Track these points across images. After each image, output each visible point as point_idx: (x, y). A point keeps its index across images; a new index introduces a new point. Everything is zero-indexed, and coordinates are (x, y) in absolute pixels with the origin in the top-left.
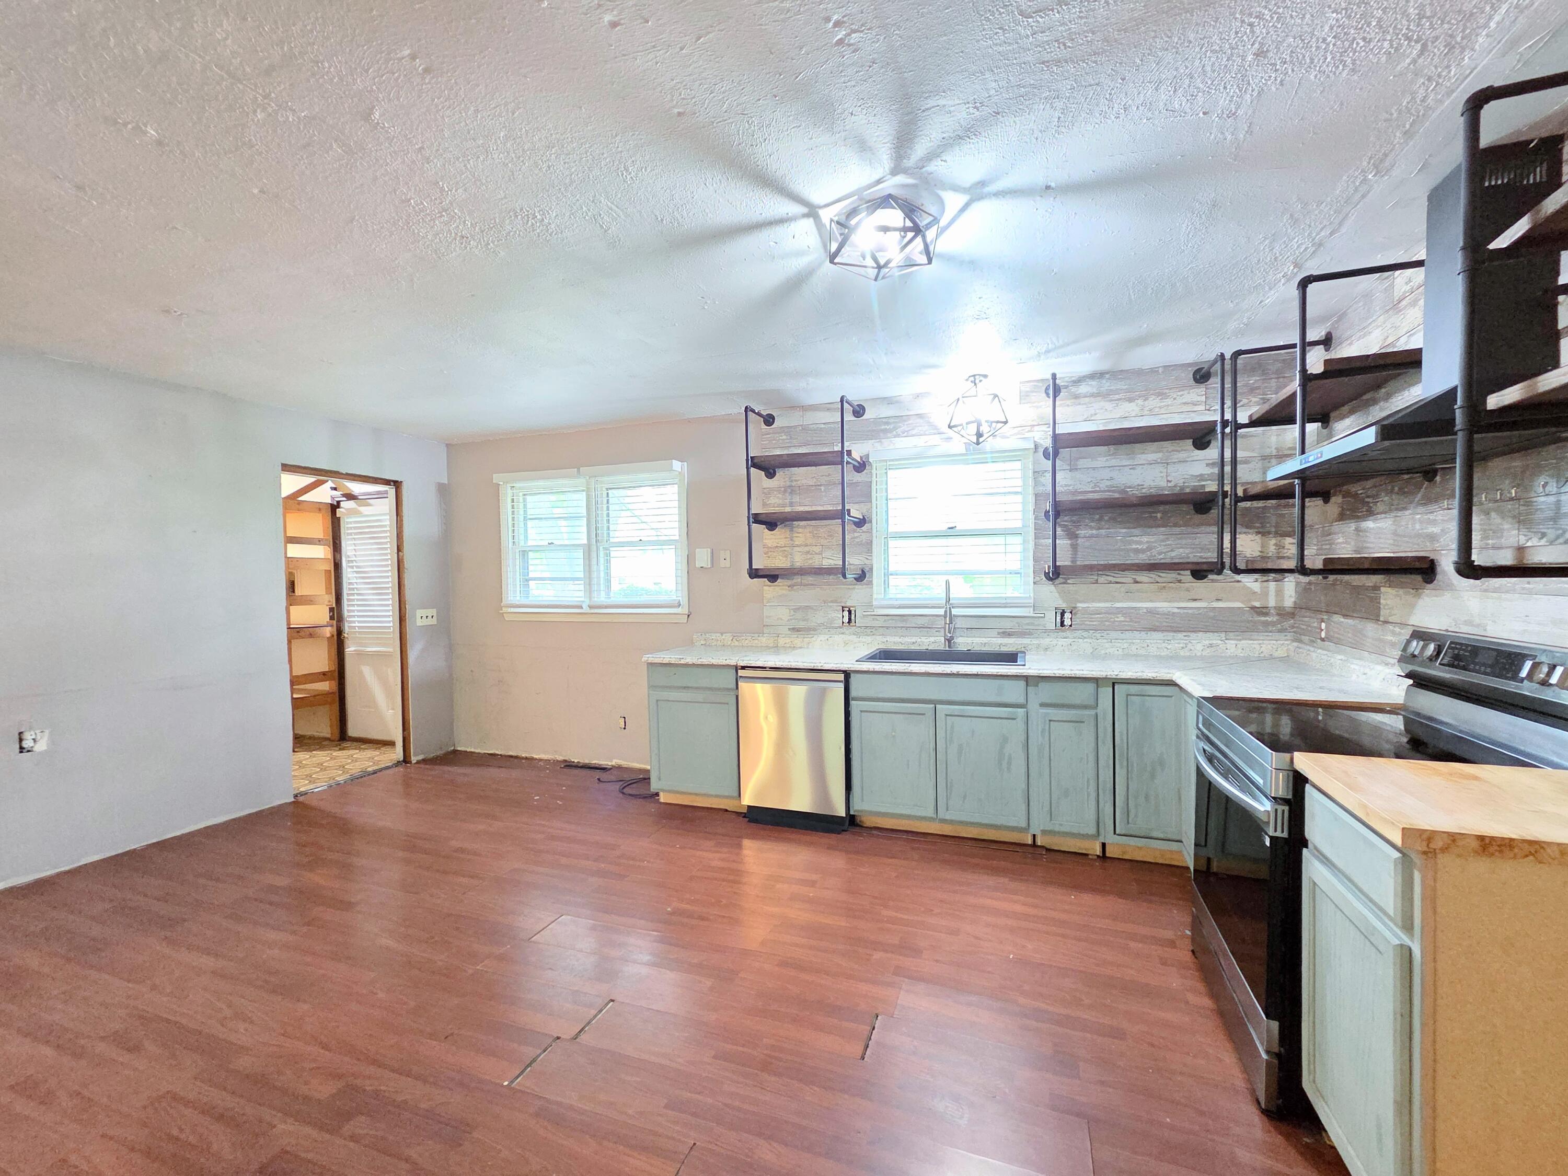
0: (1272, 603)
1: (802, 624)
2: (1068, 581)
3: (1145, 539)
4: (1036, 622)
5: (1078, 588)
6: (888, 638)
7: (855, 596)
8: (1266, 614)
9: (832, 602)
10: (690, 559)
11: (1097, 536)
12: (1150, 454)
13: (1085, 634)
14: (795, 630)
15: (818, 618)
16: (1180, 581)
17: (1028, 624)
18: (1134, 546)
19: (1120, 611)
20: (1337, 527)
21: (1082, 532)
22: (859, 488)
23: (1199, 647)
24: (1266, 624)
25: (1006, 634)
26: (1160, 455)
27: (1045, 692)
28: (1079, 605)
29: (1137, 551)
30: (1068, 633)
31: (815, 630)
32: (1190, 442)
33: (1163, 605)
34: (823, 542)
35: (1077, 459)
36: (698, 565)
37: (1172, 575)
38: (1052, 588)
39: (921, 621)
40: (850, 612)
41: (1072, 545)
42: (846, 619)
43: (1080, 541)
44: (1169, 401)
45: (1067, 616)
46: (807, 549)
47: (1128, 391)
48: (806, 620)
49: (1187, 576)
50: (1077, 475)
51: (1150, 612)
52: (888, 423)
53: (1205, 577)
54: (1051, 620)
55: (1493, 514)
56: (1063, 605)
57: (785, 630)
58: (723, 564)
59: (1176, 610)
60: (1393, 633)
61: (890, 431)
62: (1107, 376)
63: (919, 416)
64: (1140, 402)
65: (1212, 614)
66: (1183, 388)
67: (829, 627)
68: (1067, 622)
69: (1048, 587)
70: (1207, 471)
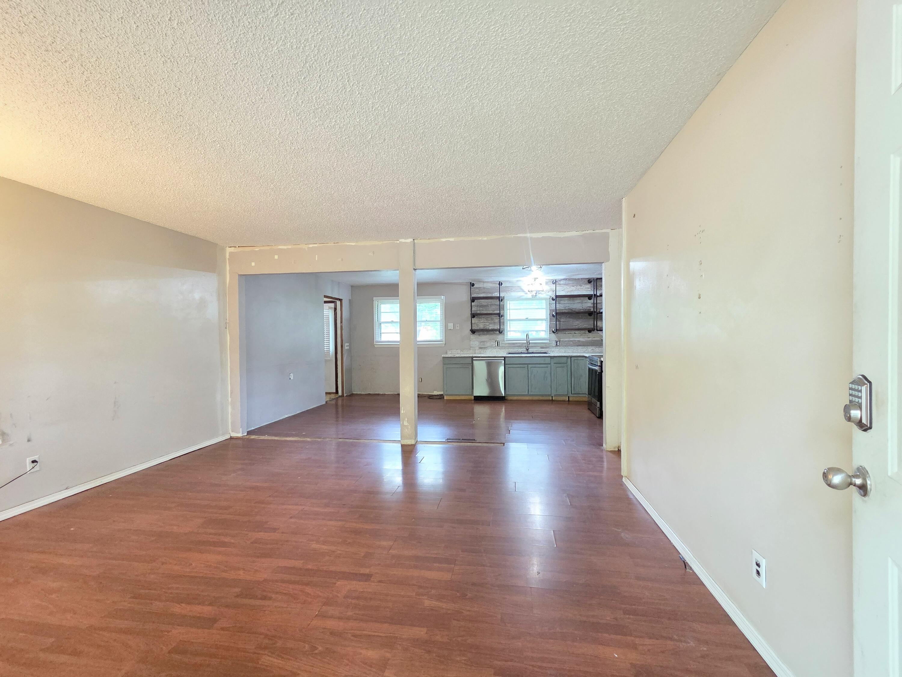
1: (483, 346)
2: (558, 333)
3: (577, 322)
4: (550, 344)
5: (561, 335)
6: (509, 350)
7: (499, 337)
9: (492, 339)
10: (446, 326)
11: (565, 321)
12: (578, 300)
13: (563, 347)
14: (480, 348)
15: (488, 344)
16: (585, 333)
17: (548, 344)
18: (575, 324)
19: (571, 341)
21: (562, 320)
22: (501, 307)
23: (590, 350)
25: (542, 348)
26: (580, 301)
27: (555, 360)
28: (561, 340)
29: (575, 325)
30: (558, 347)
31: (487, 348)
32: (587, 298)
33: (581, 339)
34: (489, 322)
35: (560, 301)
36: (448, 328)
37: (583, 332)
38: (554, 335)
39: (519, 345)
40: (497, 342)
41: (559, 323)
42: (497, 344)
43: (561, 323)
44: (582, 287)
45: (558, 342)
46: (485, 324)
47: (573, 284)
48: (484, 345)
49: (587, 332)
50: (560, 305)
51: (579, 341)
52: (509, 288)
53: (591, 332)
54: (554, 344)
56: (557, 340)
58: (457, 328)
59: (584, 341)
61: (510, 290)
62: (567, 280)
63: (519, 287)
64: (575, 287)
65: (593, 341)
66: (586, 284)
67: (491, 347)
68: (558, 344)
69: (553, 335)
70: (591, 305)
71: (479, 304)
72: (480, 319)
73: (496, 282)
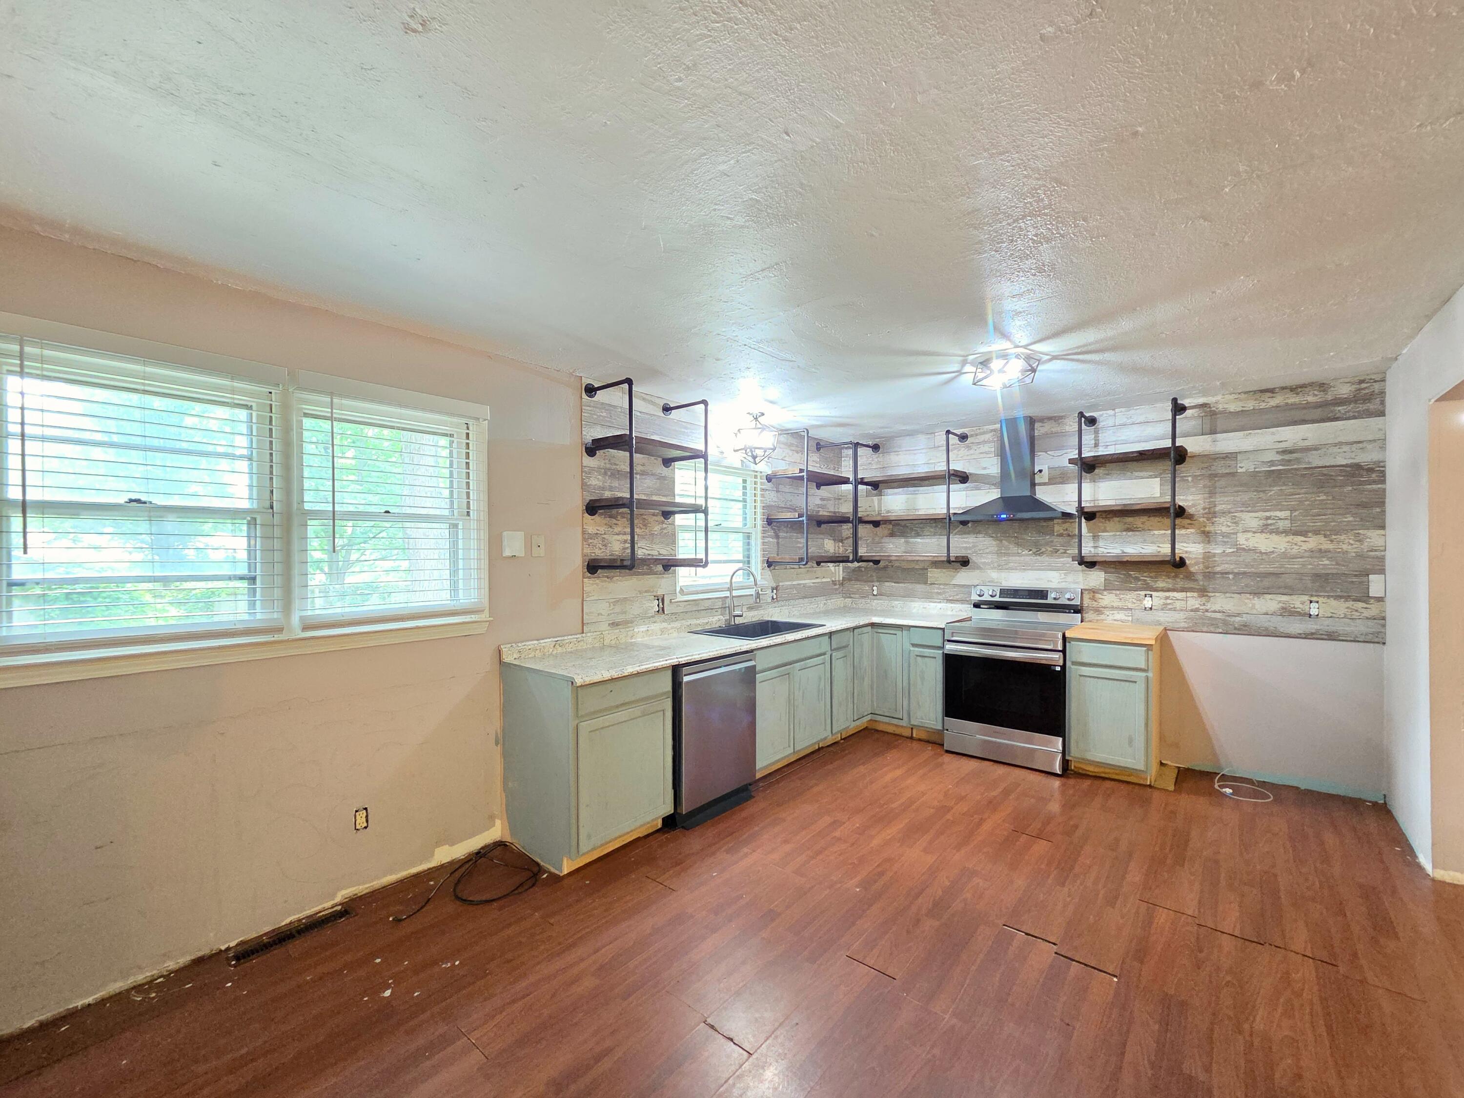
0: (837, 579)
1: (620, 618)
2: (776, 568)
4: (764, 597)
5: (779, 571)
6: (690, 622)
7: (661, 584)
8: (835, 584)
9: (646, 592)
10: (494, 543)
11: (789, 540)
13: (783, 603)
14: (614, 625)
15: (635, 609)
16: (813, 567)
19: (794, 587)
20: (887, 540)
21: (781, 534)
22: (666, 482)
24: (836, 589)
25: (751, 608)
27: (836, 641)
28: (781, 584)
30: (776, 605)
31: (632, 622)
32: (815, 484)
33: (808, 582)
34: (637, 531)
36: (507, 553)
37: (810, 564)
38: (769, 573)
39: (707, 604)
40: (660, 601)
41: (777, 543)
42: (657, 607)
43: (780, 540)
45: (775, 591)
46: (624, 538)
47: (797, 446)
48: (625, 613)
49: (814, 564)
51: (805, 586)
53: (820, 565)
54: (769, 594)
55: (1004, 542)
56: (774, 584)
57: (604, 626)
58: (536, 552)
59: (812, 585)
60: (938, 588)
65: (823, 586)
66: (813, 451)
67: (644, 618)
68: (775, 596)
70: (819, 502)
71: (608, 466)
72: (614, 521)
73: (657, 401)
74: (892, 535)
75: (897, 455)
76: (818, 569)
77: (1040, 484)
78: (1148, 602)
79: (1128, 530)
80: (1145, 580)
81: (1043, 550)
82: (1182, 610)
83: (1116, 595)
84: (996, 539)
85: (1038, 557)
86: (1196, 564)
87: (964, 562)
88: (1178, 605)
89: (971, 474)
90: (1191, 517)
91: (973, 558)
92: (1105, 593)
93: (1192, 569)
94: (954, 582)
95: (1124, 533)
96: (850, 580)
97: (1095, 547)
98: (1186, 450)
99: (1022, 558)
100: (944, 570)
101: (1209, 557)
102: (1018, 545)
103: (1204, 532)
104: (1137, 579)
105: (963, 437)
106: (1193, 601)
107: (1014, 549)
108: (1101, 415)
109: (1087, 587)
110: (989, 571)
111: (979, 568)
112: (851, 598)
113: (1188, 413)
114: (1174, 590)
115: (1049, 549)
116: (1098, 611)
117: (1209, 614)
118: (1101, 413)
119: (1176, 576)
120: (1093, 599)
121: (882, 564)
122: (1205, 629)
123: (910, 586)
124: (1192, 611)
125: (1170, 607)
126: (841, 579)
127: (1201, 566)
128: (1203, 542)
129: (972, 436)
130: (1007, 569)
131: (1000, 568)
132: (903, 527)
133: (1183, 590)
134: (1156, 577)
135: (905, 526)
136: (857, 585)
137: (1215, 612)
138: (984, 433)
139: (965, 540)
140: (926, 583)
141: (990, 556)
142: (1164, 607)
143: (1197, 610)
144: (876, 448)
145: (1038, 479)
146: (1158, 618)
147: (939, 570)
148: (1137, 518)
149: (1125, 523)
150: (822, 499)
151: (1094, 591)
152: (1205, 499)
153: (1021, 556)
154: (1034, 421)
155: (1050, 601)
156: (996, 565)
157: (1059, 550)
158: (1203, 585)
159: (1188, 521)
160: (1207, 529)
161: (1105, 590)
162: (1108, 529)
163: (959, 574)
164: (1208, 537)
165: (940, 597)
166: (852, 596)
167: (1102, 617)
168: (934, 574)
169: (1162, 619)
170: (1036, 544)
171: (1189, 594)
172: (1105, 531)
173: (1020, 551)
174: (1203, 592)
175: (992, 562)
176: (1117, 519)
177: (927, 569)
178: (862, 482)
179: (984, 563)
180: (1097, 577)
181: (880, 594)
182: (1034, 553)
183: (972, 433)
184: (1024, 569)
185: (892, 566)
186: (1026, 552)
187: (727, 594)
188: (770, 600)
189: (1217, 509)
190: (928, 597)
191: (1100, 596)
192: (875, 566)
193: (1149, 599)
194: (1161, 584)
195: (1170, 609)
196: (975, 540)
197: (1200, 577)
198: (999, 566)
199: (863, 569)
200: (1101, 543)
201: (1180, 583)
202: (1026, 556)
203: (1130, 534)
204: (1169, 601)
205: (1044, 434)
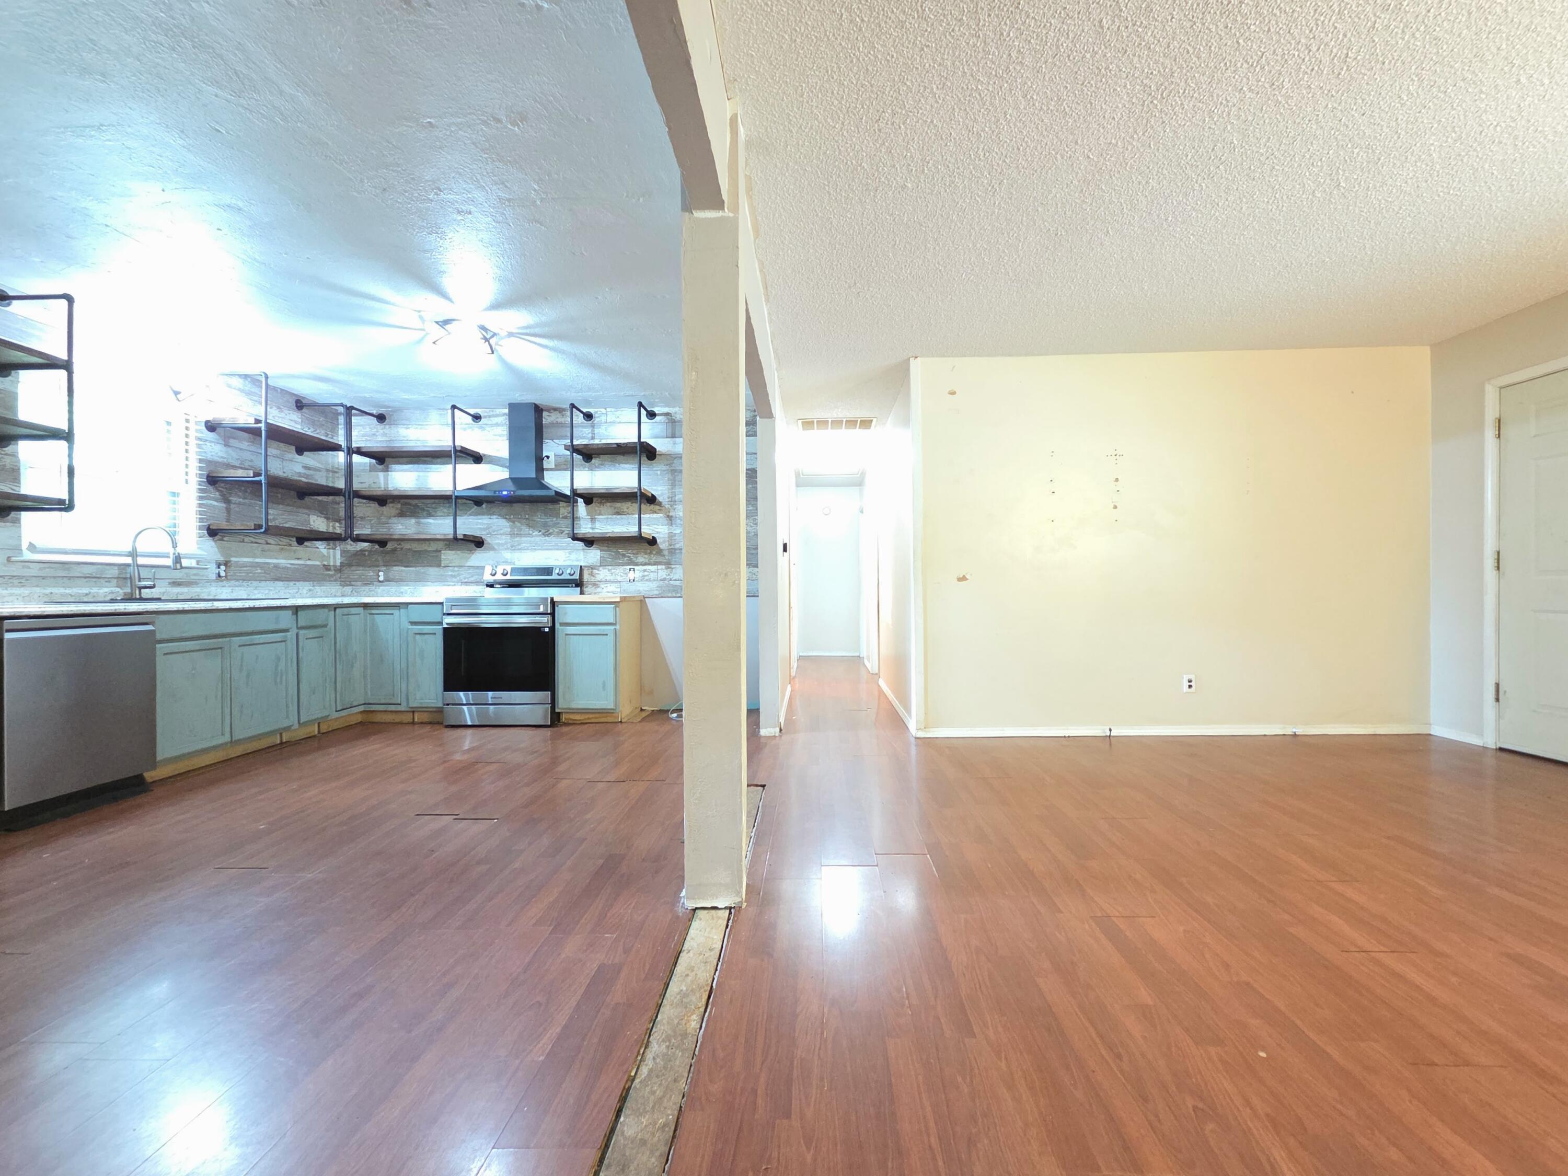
0: (332, 564)
2: (225, 539)
4: (202, 572)
5: (231, 544)
8: (329, 570)
11: (244, 504)
13: (237, 583)
16: (290, 545)
17: (195, 575)
18: (267, 516)
19: (258, 565)
21: (232, 498)
24: (331, 576)
25: (175, 584)
26: (282, 451)
28: (233, 559)
29: (268, 520)
30: (225, 583)
32: (294, 448)
33: (282, 562)
37: (285, 541)
38: (212, 543)
41: (226, 508)
43: (232, 506)
44: (283, 415)
45: (223, 566)
49: (294, 541)
50: (230, 450)
51: (276, 566)
53: (303, 544)
54: (212, 570)
55: (516, 523)
56: (220, 559)
59: (289, 566)
62: (249, 379)
65: (306, 569)
66: (290, 407)
68: (223, 573)
69: (210, 543)
70: (302, 471)
74: (402, 514)
75: (407, 428)
76: (300, 549)
77: (548, 470)
78: (631, 575)
79: (618, 513)
80: (629, 557)
81: (551, 531)
82: (654, 580)
83: (609, 570)
84: (509, 520)
85: (547, 538)
86: (664, 542)
87: (479, 543)
88: (652, 576)
89: (484, 455)
90: (660, 504)
91: (488, 539)
92: (601, 568)
93: (661, 547)
94: (469, 564)
95: (614, 516)
96: (350, 565)
97: (593, 528)
98: (655, 449)
99: (533, 539)
100: (459, 552)
101: (672, 536)
102: (529, 526)
103: (668, 516)
104: (624, 555)
105: (477, 418)
106: (660, 572)
107: (526, 530)
108: (596, 412)
109: (587, 564)
110: (503, 552)
111: (493, 549)
112: (352, 585)
113: (658, 418)
114: (649, 564)
115: (556, 530)
116: (595, 585)
117: (672, 582)
118: (596, 410)
119: (651, 553)
120: (592, 574)
121: (390, 546)
122: (670, 595)
123: (422, 570)
124: (661, 580)
125: (646, 578)
126: (338, 564)
127: (667, 543)
128: (668, 524)
129: (485, 417)
130: (519, 549)
131: (513, 548)
132: (414, 506)
133: (655, 564)
134: (637, 554)
135: (416, 506)
136: (360, 571)
137: (675, 580)
138: (497, 416)
139: (480, 521)
140: (439, 566)
141: (504, 537)
142: (643, 579)
143: (664, 580)
144: (381, 418)
145: (545, 465)
146: (638, 588)
147: (453, 552)
148: (623, 504)
149: (615, 508)
150: (305, 467)
151: (592, 568)
152: (669, 489)
153: (533, 536)
154: (542, 410)
155: (554, 577)
156: (509, 545)
157: (564, 531)
158: (669, 559)
159: (658, 507)
160: (671, 514)
161: (600, 566)
162: (602, 512)
163: (474, 555)
164: (671, 520)
165: (454, 580)
166: (353, 583)
167: (599, 590)
168: (448, 556)
169: (641, 589)
170: (545, 525)
171: (660, 567)
172: (600, 514)
173: (531, 532)
174: (668, 564)
175: (506, 543)
176: (609, 504)
177: (440, 551)
178: (359, 452)
179: (499, 544)
180: (594, 555)
181: (387, 580)
182: (543, 534)
183: (486, 414)
184: (535, 549)
185: (402, 549)
186: (536, 533)
187: (128, 560)
188: (214, 577)
189: (677, 498)
190: (442, 580)
191: (597, 572)
192: (382, 549)
193: (632, 572)
194: (641, 559)
195: (647, 580)
196: (490, 521)
197: (666, 553)
198: (512, 546)
199: (367, 553)
200: (598, 525)
201: (654, 558)
202: (537, 537)
203: (619, 517)
204: (646, 573)
205: (550, 423)
